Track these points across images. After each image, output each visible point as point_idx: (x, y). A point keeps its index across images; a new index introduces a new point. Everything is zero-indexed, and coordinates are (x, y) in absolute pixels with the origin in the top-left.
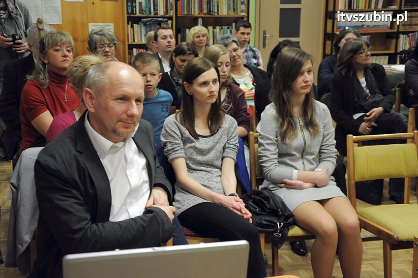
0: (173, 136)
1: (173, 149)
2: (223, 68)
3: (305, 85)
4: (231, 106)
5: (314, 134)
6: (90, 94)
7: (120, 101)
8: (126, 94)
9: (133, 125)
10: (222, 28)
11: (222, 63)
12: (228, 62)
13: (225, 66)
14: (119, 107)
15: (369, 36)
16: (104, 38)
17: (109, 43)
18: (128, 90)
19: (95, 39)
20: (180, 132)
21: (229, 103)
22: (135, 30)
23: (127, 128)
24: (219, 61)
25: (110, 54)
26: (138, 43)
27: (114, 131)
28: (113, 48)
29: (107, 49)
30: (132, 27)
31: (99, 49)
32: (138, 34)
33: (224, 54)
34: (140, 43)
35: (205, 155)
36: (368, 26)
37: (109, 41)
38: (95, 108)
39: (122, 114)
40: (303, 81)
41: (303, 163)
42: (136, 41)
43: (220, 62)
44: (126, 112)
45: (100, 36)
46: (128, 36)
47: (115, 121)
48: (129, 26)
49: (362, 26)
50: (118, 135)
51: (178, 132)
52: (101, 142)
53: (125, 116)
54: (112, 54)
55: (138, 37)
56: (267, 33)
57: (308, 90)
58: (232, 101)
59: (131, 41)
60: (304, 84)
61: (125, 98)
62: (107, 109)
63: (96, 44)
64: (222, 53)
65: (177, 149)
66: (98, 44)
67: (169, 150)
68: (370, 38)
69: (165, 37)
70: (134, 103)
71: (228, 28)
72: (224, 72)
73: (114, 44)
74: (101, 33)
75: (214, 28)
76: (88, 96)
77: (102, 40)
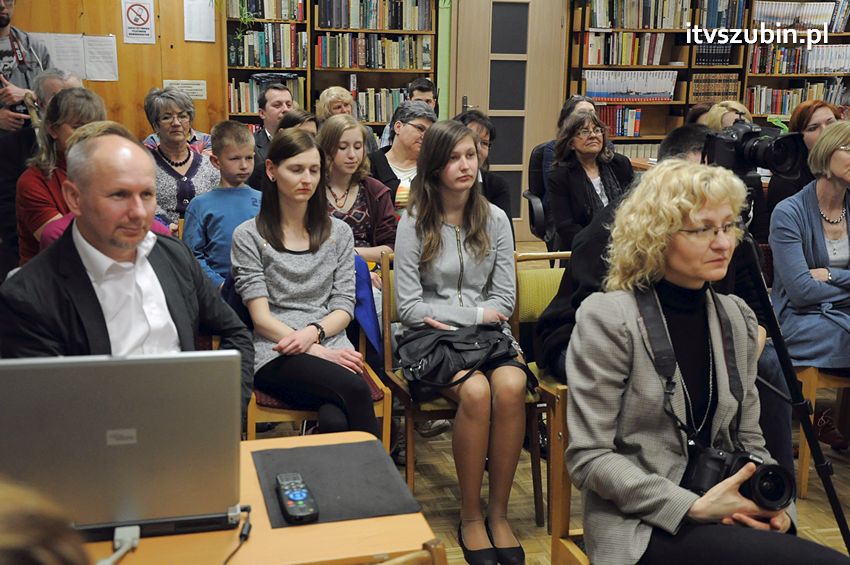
0: (247, 255)
1: (249, 279)
2: (350, 151)
3: (463, 175)
4: (366, 213)
5: (481, 256)
6: (72, 189)
7: (116, 197)
8: (124, 187)
9: (143, 231)
10: (391, 92)
11: (347, 144)
12: (359, 142)
13: (352, 149)
14: (116, 207)
15: (640, 111)
16: (172, 103)
17: (180, 111)
18: (127, 180)
19: (158, 104)
20: (258, 247)
21: (363, 209)
22: (241, 92)
23: (132, 235)
24: (341, 140)
25: (181, 129)
26: (247, 114)
27: (113, 242)
28: (187, 120)
29: (177, 122)
30: (237, 86)
31: (164, 121)
32: (246, 99)
33: (350, 128)
34: (249, 114)
35: (302, 283)
36: (637, 93)
37: (181, 108)
38: (81, 209)
39: (122, 217)
40: (460, 168)
41: (461, 300)
42: (243, 110)
43: (345, 142)
44: (127, 213)
45: (166, 100)
46: (230, 101)
47: (112, 227)
48: (232, 85)
49: (628, 93)
50: (120, 246)
51: (254, 248)
52: (96, 259)
53: (126, 219)
54: (184, 129)
55: (246, 104)
56: (468, 102)
57: (470, 184)
58: (367, 206)
59: (235, 110)
60: (461, 174)
61: (124, 193)
62: (97, 211)
63: (158, 111)
64: (347, 126)
65: (255, 279)
66: (162, 113)
67: (243, 283)
68: (642, 114)
69: (279, 104)
70: (138, 199)
71: (401, 91)
72: (351, 158)
73: (189, 113)
74: (166, 94)
75: (376, 91)
76: (69, 193)
77: (168, 107)
